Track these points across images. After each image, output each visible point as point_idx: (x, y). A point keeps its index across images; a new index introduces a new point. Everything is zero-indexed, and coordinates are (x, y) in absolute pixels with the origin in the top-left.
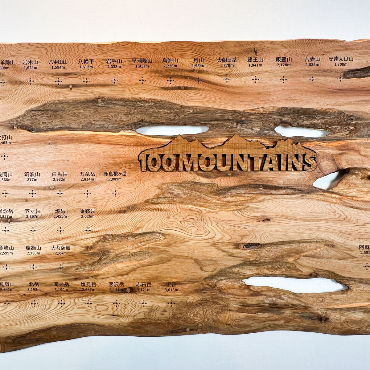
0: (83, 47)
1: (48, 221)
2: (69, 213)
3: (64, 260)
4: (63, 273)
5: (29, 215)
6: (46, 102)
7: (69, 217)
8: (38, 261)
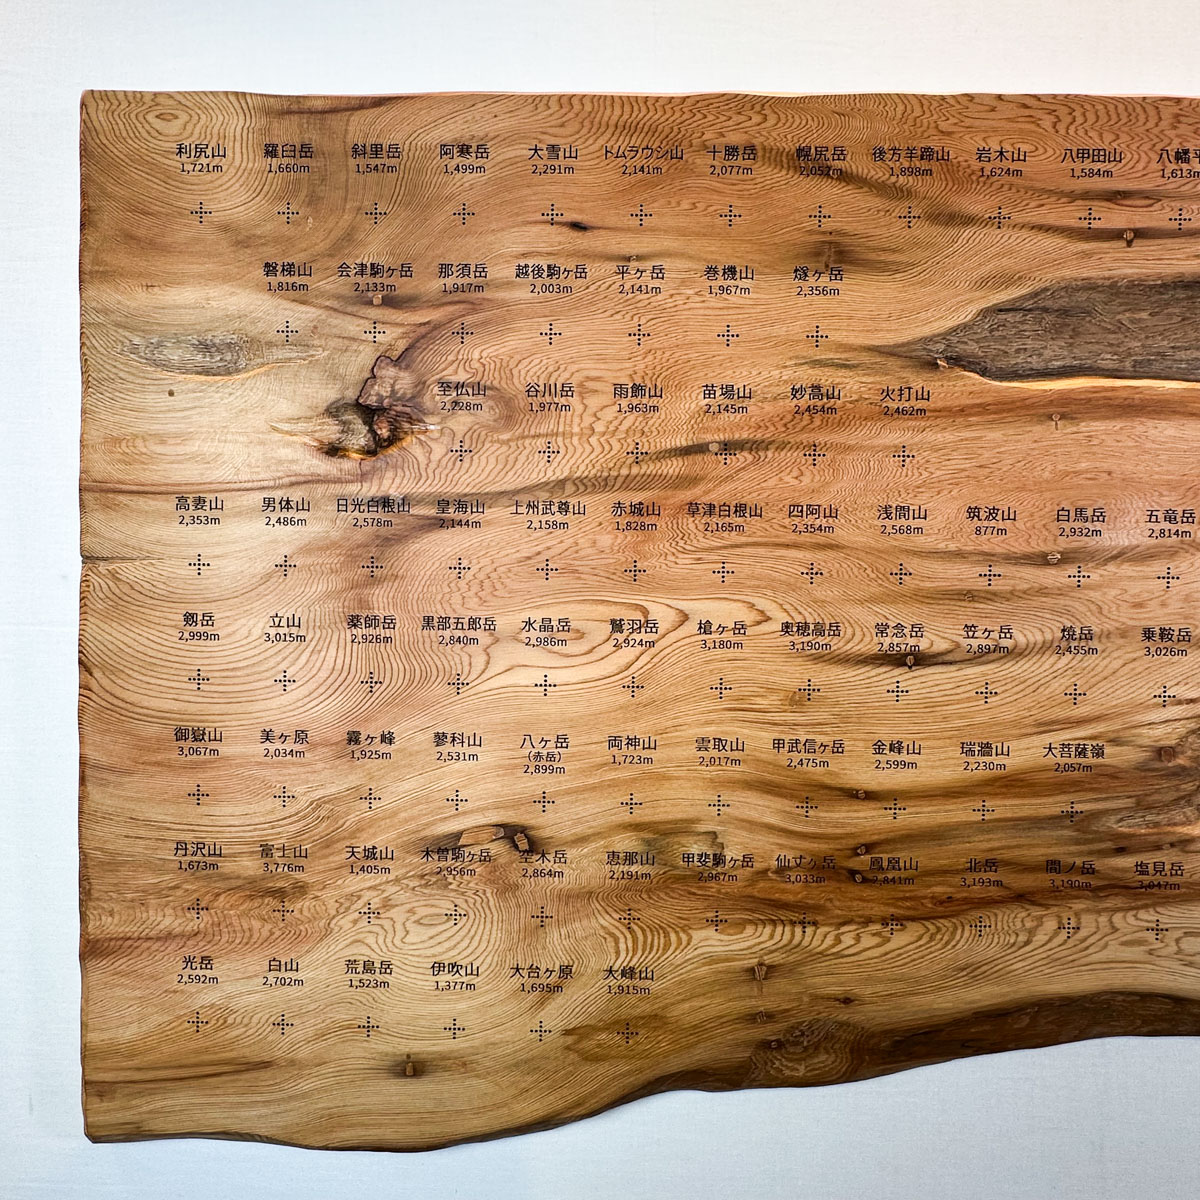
0: (1176, 110)
1: (1039, 664)
2: (1104, 640)
3: (1086, 790)
4: (1078, 830)
5: (975, 643)
6: (1048, 284)
7: (1103, 651)
8: (998, 791)
